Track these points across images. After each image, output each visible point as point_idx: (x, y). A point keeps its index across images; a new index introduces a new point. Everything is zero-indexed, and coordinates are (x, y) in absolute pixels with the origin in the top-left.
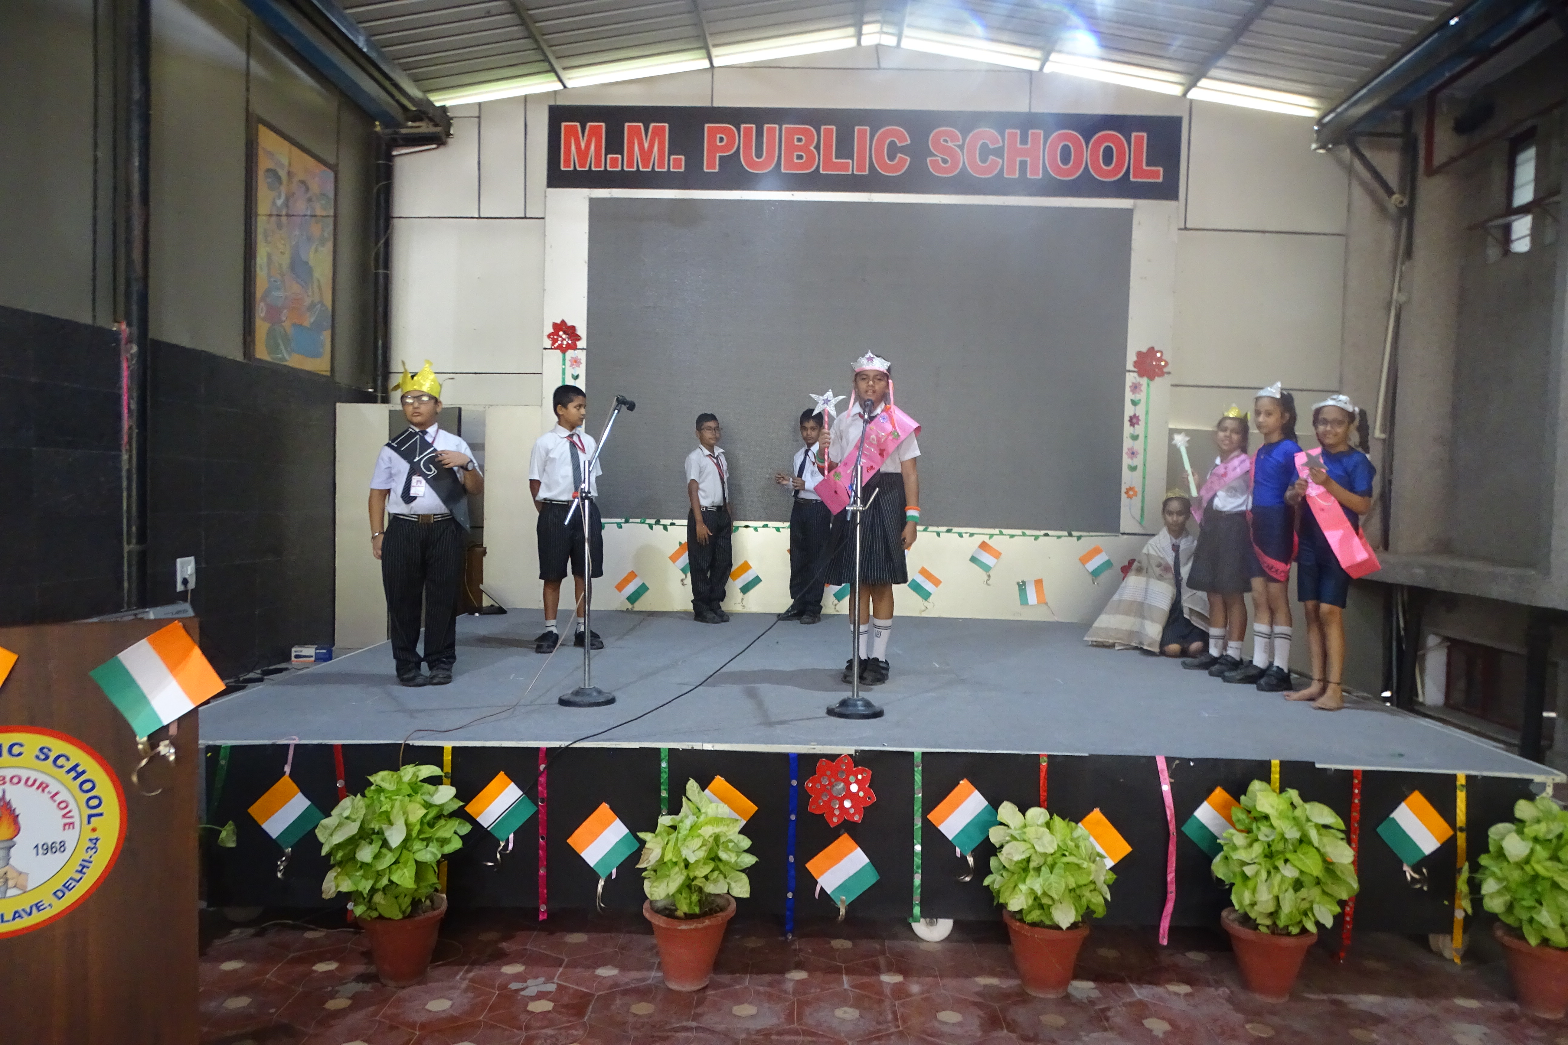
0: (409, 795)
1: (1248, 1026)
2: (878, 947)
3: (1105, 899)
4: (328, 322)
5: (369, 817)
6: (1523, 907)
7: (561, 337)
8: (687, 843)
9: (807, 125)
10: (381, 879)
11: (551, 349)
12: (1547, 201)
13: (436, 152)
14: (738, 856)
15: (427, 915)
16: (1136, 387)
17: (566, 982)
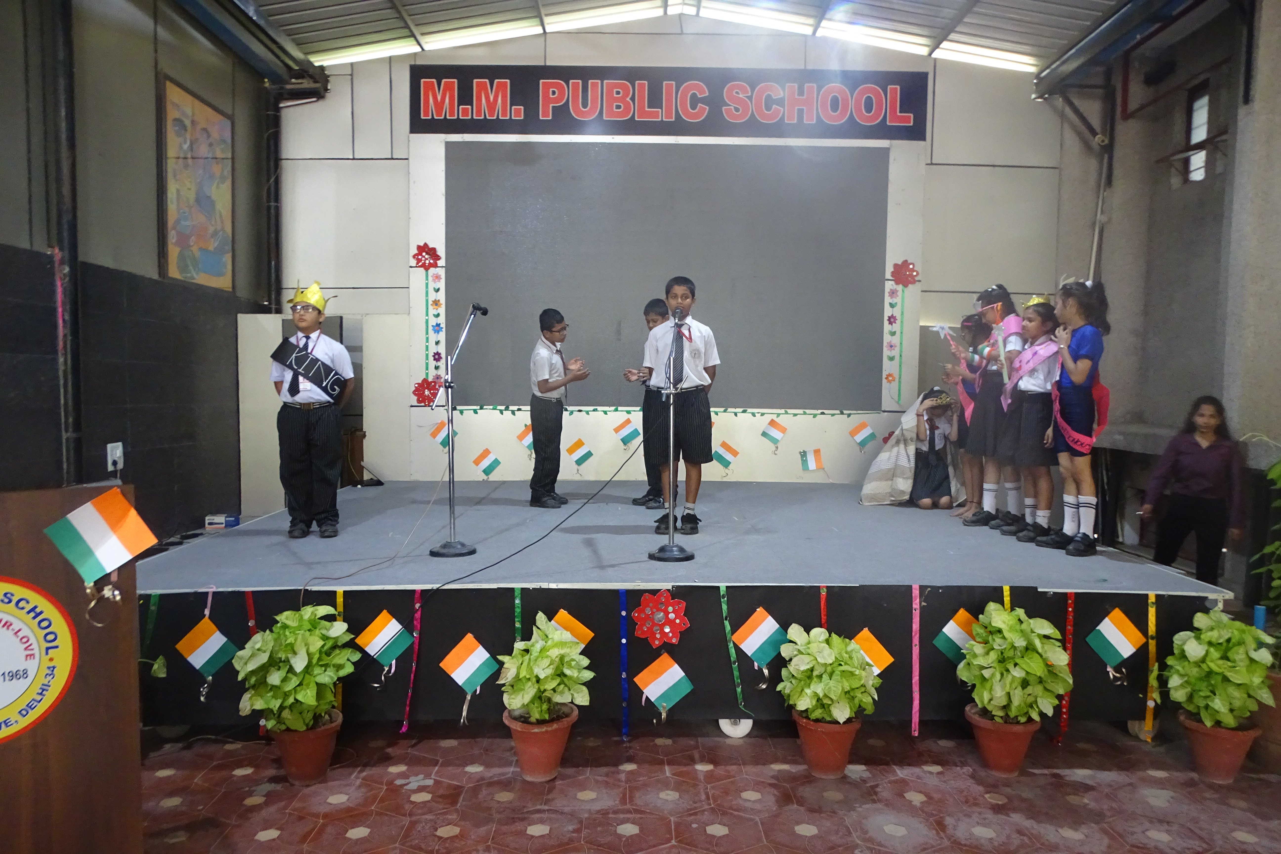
0: (309, 630)
1: (987, 796)
2: (692, 743)
3: (873, 699)
4: (229, 247)
5: (277, 649)
6: (1201, 697)
7: (424, 257)
8: (537, 663)
9: (624, 79)
10: (288, 698)
11: (416, 267)
12: (1217, 139)
13: (316, 104)
14: (579, 672)
15: (326, 727)
16: (893, 293)
17: (441, 777)
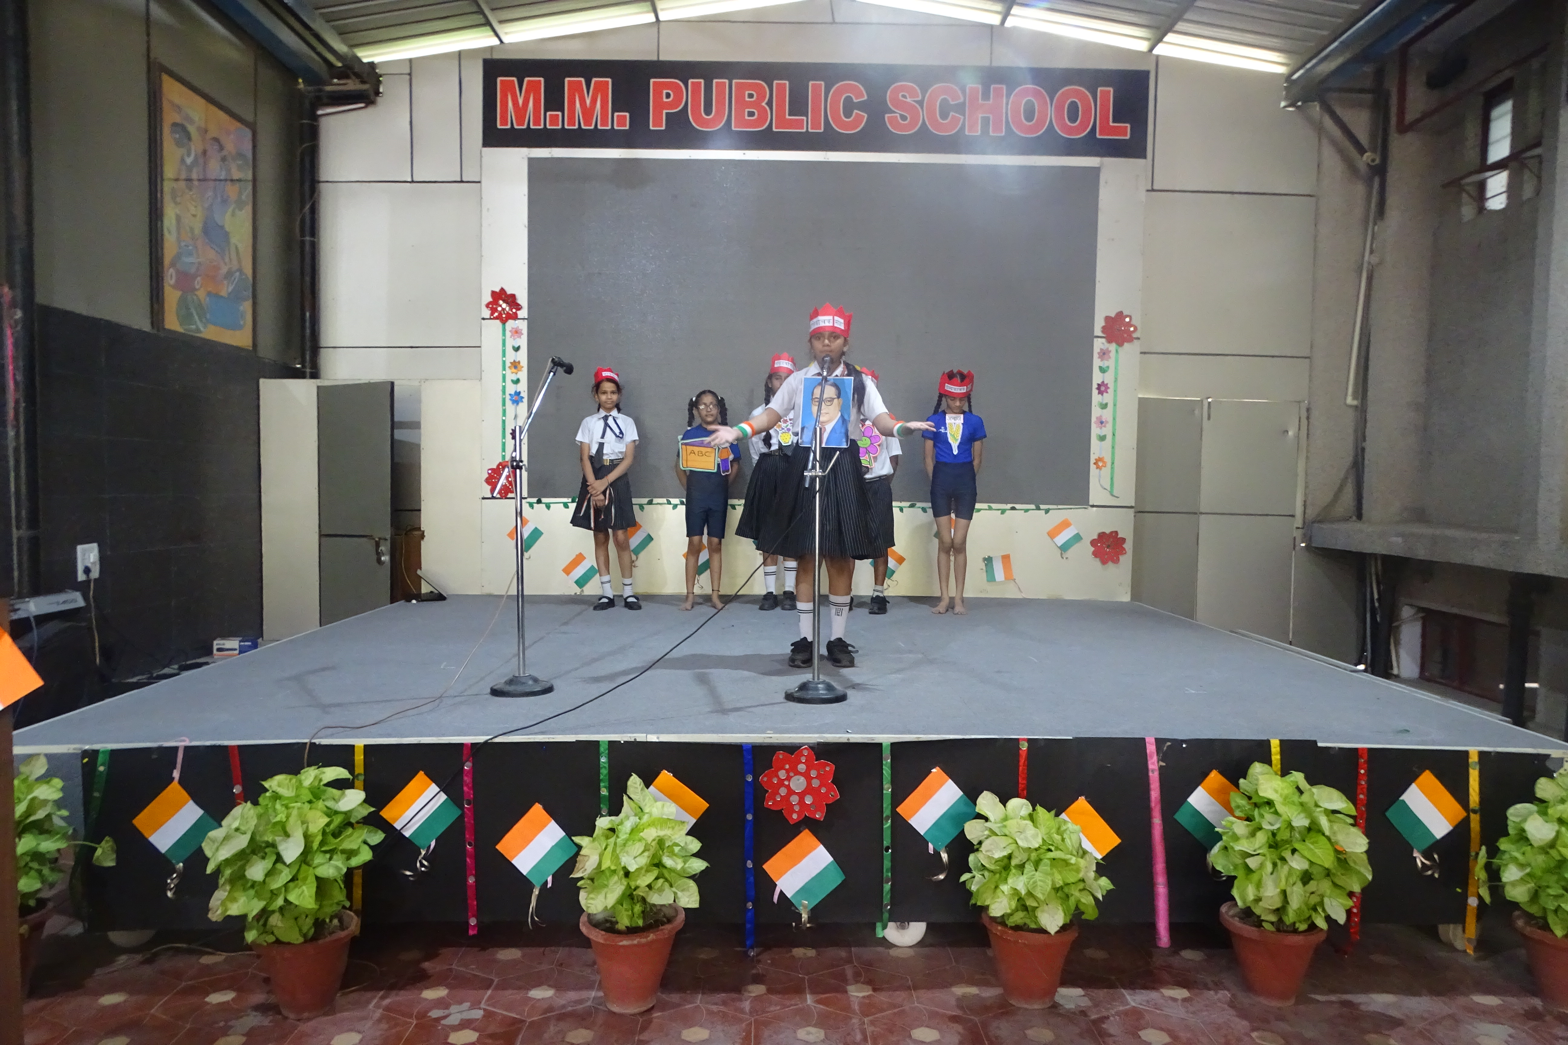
0: (310, 802)
1: (1254, 1035)
2: (843, 954)
3: (1096, 899)
4: (249, 293)
5: (261, 829)
6: (1549, 895)
7: (500, 306)
8: (626, 849)
9: (759, 80)
10: (276, 899)
11: (491, 319)
12: (1524, 155)
13: (364, 111)
14: (685, 862)
15: (335, 936)
16: (1104, 354)
17: (495, 1007)
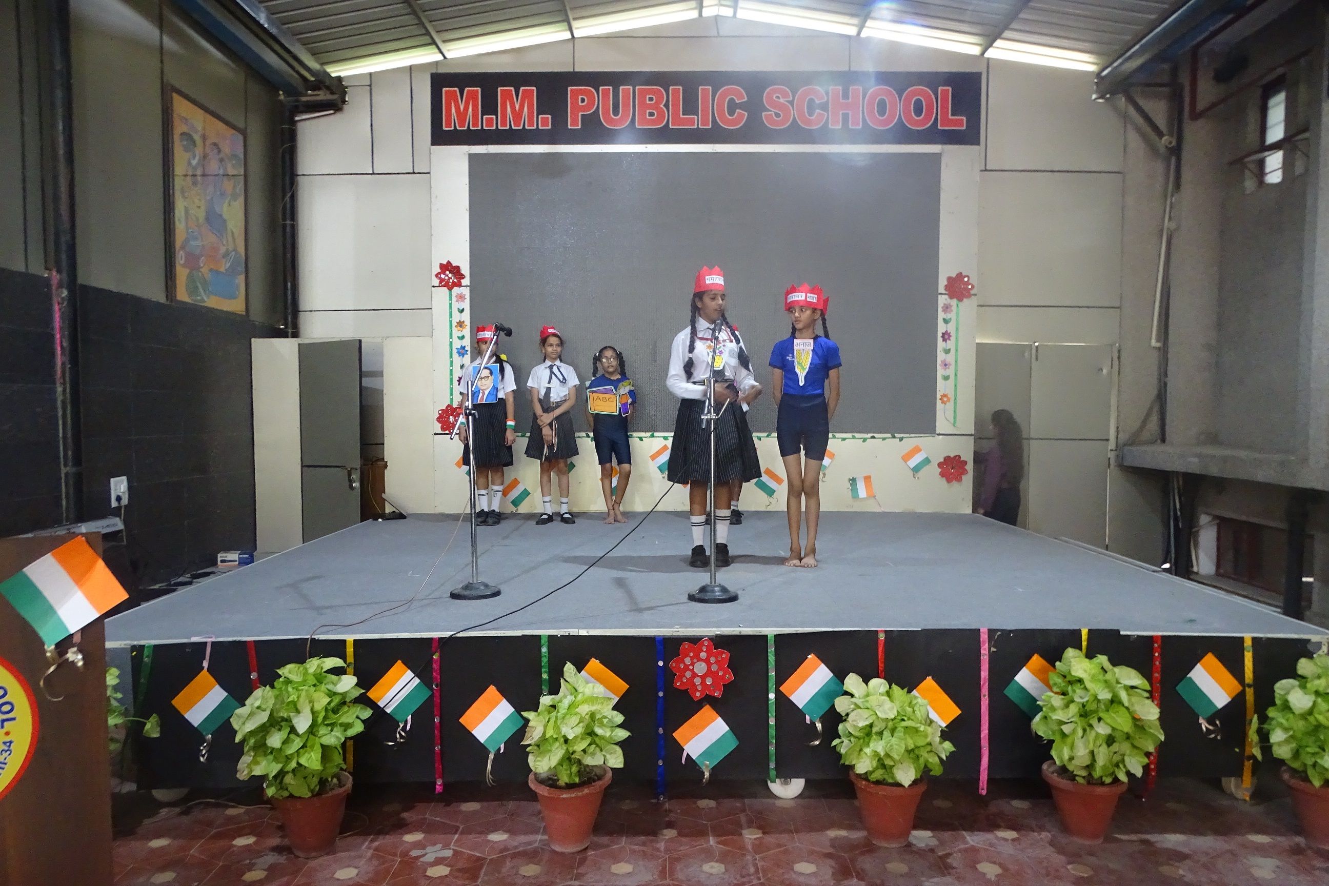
0: (314, 685)
1: (1069, 867)
2: (738, 805)
3: (940, 759)
4: (242, 268)
5: (278, 707)
6: (1308, 753)
7: (447, 276)
8: (565, 721)
9: (658, 85)
10: (290, 762)
11: (440, 286)
12: (1297, 138)
13: (332, 117)
14: (612, 731)
15: (335, 792)
16: (947, 308)
17: (461, 848)
